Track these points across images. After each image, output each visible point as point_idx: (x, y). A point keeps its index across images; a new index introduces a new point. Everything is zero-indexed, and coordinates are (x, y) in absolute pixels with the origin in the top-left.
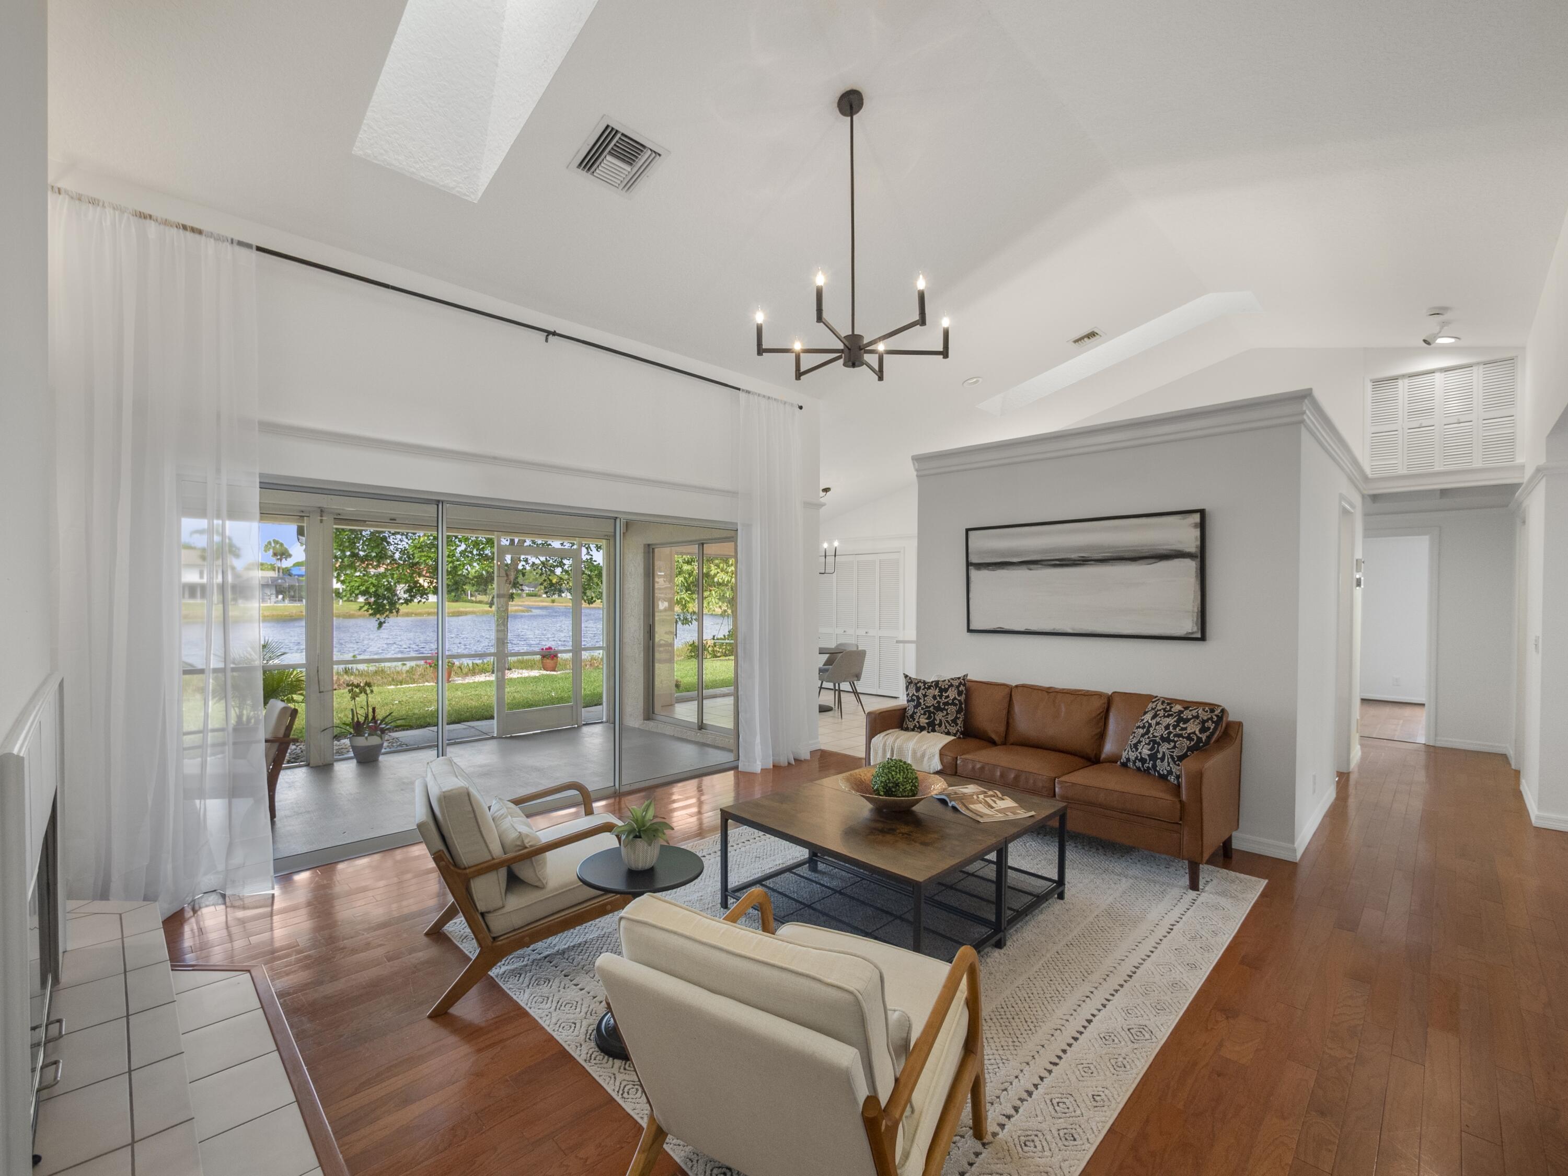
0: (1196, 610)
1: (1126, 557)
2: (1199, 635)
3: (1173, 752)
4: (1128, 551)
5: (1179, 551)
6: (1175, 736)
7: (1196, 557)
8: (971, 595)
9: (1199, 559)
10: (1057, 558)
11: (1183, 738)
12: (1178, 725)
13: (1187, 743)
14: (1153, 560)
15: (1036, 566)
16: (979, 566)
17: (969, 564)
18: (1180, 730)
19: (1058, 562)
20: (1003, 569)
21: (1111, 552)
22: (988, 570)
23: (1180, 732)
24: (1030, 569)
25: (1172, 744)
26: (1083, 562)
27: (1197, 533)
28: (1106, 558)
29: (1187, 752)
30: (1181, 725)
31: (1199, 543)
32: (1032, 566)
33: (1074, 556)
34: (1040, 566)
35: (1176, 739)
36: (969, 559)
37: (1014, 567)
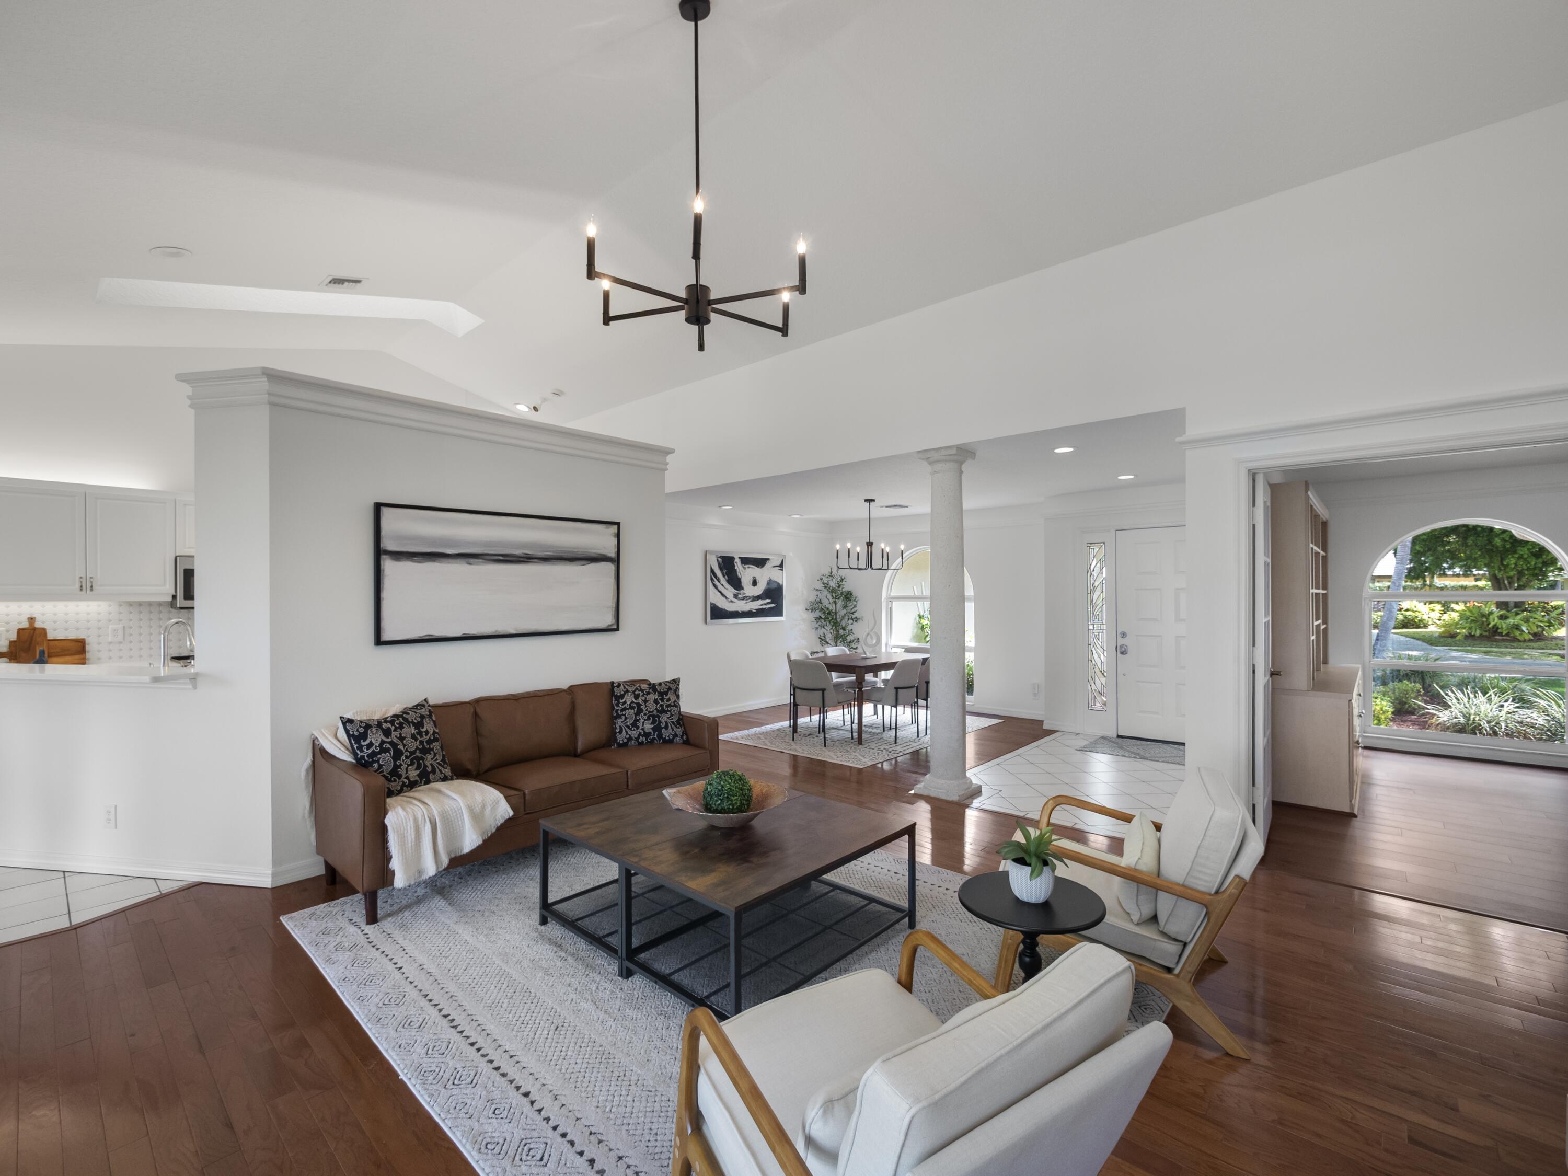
0: (614, 606)
1: (566, 557)
2: (615, 627)
3: (627, 723)
4: (568, 552)
5: (604, 555)
6: (622, 710)
7: (615, 561)
8: (385, 595)
9: (616, 564)
10: (501, 553)
11: (628, 709)
12: (619, 702)
13: (632, 712)
14: (584, 562)
15: (476, 560)
16: (398, 555)
17: (379, 553)
18: (622, 705)
19: (501, 558)
20: (434, 561)
21: (553, 552)
22: (412, 561)
23: (623, 707)
24: (470, 564)
25: (623, 717)
26: (526, 559)
27: (615, 541)
28: (548, 557)
29: (635, 717)
30: (621, 701)
31: (616, 550)
32: (472, 560)
33: (518, 552)
34: (481, 560)
35: (624, 713)
36: (382, 545)
37: (450, 560)
